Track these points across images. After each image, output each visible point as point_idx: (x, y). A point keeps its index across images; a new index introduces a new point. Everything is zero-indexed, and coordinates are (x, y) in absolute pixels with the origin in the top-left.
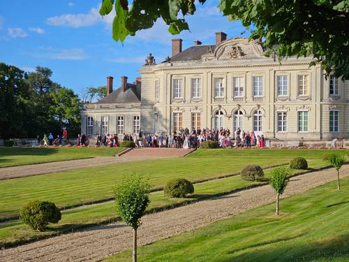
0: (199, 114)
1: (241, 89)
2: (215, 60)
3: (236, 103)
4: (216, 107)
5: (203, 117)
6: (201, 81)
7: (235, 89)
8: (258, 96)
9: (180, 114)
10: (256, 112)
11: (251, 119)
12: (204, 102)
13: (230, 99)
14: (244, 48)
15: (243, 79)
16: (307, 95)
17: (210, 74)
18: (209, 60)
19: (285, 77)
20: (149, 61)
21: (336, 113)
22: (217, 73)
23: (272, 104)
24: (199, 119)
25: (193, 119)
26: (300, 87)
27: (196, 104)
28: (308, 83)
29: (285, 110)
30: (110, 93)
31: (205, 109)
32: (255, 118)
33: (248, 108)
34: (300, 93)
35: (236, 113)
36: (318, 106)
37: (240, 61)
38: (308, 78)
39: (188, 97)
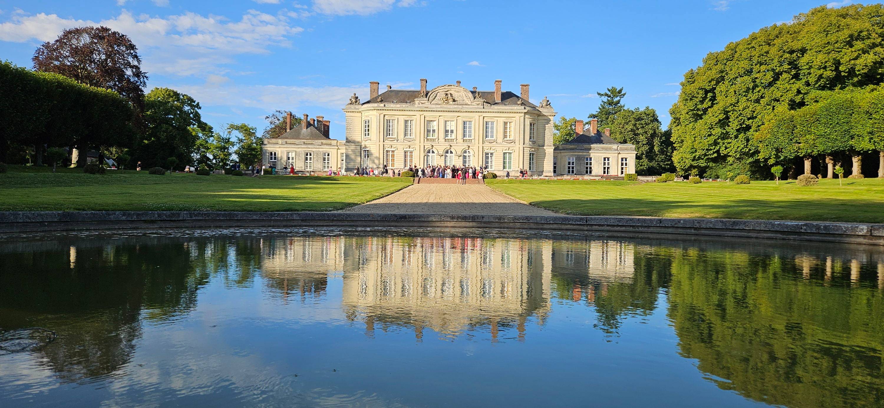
0: (411, 152)
1: (452, 131)
2: (427, 104)
3: (447, 144)
4: (428, 145)
5: (415, 154)
6: (414, 123)
7: (447, 131)
8: (468, 138)
9: (393, 151)
10: (465, 152)
11: (461, 158)
12: (417, 142)
13: (442, 139)
14: (456, 95)
15: (454, 123)
16: (512, 139)
17: (423, 117)
18: (422, 103)
19: (492, 123)
20: (354, 100)
21: (533, 154)
22: (429, 115)
23: (481, 145)
24: (411, 156)
25: (405, 156)
26: (505, 132)
27: (409, 144)
28: (512, 129)
29: (492, 151)
30: (290, 129)
31: (417, 147)
32: (465, 157)
33: (458, 148)
34: (505, 136)
35: (447, 152)
36: (522, 149)
37: (451, 106)
38: (513, 124)
39: (401, 136)
